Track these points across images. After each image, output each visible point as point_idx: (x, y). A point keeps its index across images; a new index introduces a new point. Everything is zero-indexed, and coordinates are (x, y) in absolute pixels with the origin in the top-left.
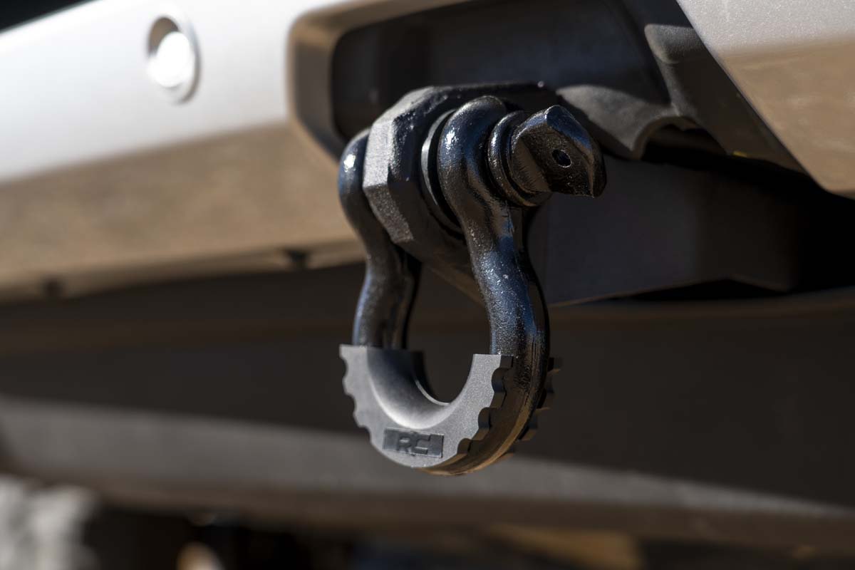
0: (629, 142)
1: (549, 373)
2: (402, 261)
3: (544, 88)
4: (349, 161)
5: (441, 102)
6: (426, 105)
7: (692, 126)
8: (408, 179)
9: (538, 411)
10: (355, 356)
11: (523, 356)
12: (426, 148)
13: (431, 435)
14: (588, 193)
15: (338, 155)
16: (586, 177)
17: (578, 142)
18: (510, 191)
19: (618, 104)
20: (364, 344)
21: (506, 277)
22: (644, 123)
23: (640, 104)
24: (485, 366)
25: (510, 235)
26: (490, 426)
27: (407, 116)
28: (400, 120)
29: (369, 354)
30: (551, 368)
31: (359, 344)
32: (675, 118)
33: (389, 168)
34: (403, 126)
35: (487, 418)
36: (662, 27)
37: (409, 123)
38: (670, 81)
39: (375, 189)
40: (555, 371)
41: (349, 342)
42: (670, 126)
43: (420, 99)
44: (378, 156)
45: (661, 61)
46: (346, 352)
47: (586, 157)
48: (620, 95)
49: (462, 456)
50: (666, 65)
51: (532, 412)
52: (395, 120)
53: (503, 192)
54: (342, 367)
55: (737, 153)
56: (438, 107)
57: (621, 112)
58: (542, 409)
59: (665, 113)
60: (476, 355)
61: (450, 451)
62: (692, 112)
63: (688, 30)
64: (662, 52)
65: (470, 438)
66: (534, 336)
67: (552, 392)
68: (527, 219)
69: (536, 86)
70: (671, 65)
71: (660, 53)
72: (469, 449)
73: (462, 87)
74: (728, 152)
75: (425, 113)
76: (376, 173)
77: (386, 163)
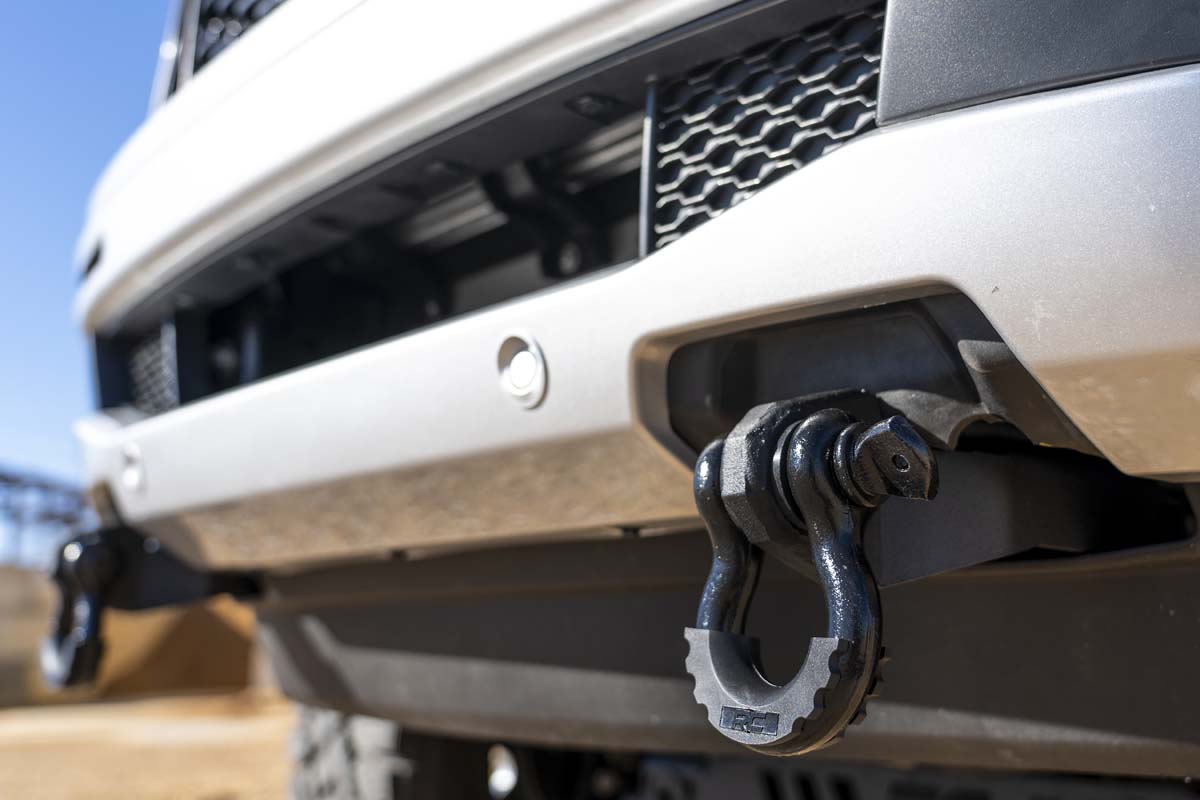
0: (944, 437)
1: (880, 661)
2: (747, 552)
3: (867, 393)
4: (704, 469)
5: (785, 415)
6: (773, 419)
7: (1000, 420)
8: (763, 489)
9: (868, 696)
10: (699, 638)
11: (858, 641)
12: (777, 457)
13: (767, 713)
14: (923, 496)
15: (693, 466)
16: (921, 482)
17: (917, 450)
18: (851, 491)
19: (933, 405)
20: (707, 627)
21: (845, 568)
22: (957, 421)
23: (953, 404)
24: (823, 648)
25: (849, 530)
26: (825, 707)
27: (758, 432)
28: (752, 436)
29: (711, 637)
30: (882, 656)
31: (702, 627)
32: (986, 415)
33: (746, 479)
34: (756, 441)
35: (822, 698)
36: (974, 342)
37: (761, 437)
38: (981, 387)
39: (733, 498)
40: (885, 660)
41: (693, 625)
42: (980, 421)
43: (766, 415)
44: (734, 468)
45: (974, 370)
46: (690, 634)
47: (923, 464)
48: (935, 397)
49: (795, 735)
50: (979, 373)
51: (864, 696)
52: (748, 436)
53: (845, 491)
54: (685, 648)
55: (1042, 444)
56: (783, 421)
57: (936, 411)
58: (873, 695)
59: (975, 412)
60: (815, 638)
61: (785, 730)
62: (1002, 412)
63: (998, 344)
64: (976, 362)
65: (805, 716)
66: (869, 625)
67: (881, 680)
68: (865, 518)
69: (859, 392)
70: (983, 374)
71: (972, 363)
72: (802, 729)
73: (801, 399)
74: (1035, 443)
75: (773, 428)
76: (734, 483)
77: (743, 475)
